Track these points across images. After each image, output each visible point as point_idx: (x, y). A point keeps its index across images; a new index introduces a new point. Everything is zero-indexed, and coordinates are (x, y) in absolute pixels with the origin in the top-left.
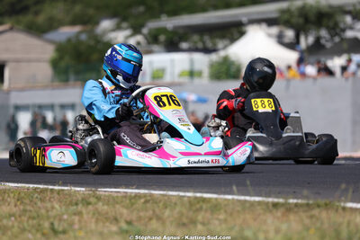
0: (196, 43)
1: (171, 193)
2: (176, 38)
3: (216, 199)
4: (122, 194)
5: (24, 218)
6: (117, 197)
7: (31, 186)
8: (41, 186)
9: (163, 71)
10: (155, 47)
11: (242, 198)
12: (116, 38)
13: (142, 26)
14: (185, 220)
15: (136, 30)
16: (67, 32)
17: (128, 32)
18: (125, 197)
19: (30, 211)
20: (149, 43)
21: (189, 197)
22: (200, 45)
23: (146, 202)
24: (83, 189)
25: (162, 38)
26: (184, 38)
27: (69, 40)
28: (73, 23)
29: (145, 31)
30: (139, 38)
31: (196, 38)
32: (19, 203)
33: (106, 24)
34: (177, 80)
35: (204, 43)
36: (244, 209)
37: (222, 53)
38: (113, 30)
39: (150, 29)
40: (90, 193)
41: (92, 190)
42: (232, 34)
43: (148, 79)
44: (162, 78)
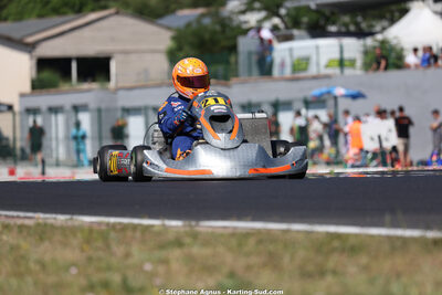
0: (346, 25)
2: (322, 22)
3: (356, 235)
4: (230, 231)
6: (222, 235)
8: (126, 220)
9: (307, 60)
10: (296, 32)
12: (246, 22)
13: (279, 6)
14: (310, 268)
15: (272, 11)
16: (187, 15)
17: (263, 14)
18: (233, 235)
20: (287, 28)
21: (318, 233)
22: (352, 28)
23: (260, 242)
25: (305, 20)
26: (330, 20)
27: (188, 25)
28: (195, 5)
29: (283, 11)
30: (276, 21)
31: (346, 19)
34: (323, 71)
35: (357, 24)
37: (379, 37)
38: (243, 12)
39: (288, 9)
40: (188, 229)
41: (190, 226)
42: (392, 13)
43: (288, 72)
44: (305, 69)
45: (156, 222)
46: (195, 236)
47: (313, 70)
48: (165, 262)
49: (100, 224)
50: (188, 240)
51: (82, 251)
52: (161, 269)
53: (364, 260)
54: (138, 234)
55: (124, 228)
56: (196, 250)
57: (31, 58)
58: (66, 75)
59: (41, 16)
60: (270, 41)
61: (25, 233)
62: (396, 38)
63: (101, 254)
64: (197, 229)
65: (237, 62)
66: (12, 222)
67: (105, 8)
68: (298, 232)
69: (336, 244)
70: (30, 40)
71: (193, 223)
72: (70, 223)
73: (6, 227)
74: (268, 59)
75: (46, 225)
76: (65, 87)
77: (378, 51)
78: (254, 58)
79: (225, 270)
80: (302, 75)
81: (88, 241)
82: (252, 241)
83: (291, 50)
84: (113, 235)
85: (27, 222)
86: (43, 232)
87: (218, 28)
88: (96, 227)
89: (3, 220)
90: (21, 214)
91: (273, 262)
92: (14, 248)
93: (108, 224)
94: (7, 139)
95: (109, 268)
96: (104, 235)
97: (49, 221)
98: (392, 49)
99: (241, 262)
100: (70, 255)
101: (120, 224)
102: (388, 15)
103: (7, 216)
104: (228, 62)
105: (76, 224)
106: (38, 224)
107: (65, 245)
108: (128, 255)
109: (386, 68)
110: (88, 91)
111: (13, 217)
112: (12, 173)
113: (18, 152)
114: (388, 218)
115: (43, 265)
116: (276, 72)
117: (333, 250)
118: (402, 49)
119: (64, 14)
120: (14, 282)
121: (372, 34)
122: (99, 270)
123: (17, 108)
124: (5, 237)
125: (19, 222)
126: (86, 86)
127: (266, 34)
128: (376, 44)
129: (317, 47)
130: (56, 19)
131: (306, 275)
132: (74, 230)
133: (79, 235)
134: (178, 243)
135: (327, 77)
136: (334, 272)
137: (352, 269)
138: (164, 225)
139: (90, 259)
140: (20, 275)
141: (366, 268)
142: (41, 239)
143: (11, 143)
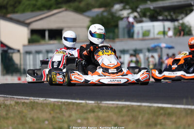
0: (166, 16)
1: (144, 104)
2: (156, 15)
3: (171, 108)
4: (115, 106)
5: (54, 122)
6: (112, 107)
7: (63, 100)
8: (69, 101)
9: (149, 31)
10: (144, 19)
11: (187, 107)
12: (123, 14)
13: (137, 7)
14: (151, 122)
15: (134, 10)
16: (97, 11)
17: (129, 11)
18: (117, 107)
19: (58, 117)
20: (141, 17)
21: (154, 107)
22: (169, 17)
23: (128, 110)
24: (93, 102)
25: (148, 14)
26: (159, 14)
27: (97, 16)
28: (100, 7)
29: (139, 10)
30: (136, 14)
31: (166, 13)
32: (52, 112)
33: (117, 7)
34: (156, 36)
35: (171, 16)
36: (187, 114)
37: (181, 22)
38: (121, 10)
39: (141, 9)
40: (96, 104)
41: (98, 103)
42: (186, 11)
43: (141, 36)
44: (148, 35)
45: (83, 102)
46: (100, 108)
47: (151, 36)
48: (87, 119)
49: (58, 102)
50: (96, 110)
51: (50, 114)
52: (85, 122)
53: (174, 119)
54: (75, 107)
55: (69, 104)
56: (100, 114)
57: (28, 29)
58: (43, 37)
59: (32, 11)
60: (133, 23)
61: (25, 106)
62: (188, 22)
63: (58, 115)
64: (101, 104)
65: (118, 32)
66: (19, 101)
67: (60, 8)
68: (145, 106)
69: (162, 111)
70: (28, 21)
71: (99, 102)
72: (45, 102)
73: (17, 103)
74: (132, 31)
75: (34, 102)
76: (43, 42)
77: (180, 28)
78: (126, 30)
79: (113, 123)
80: (147, 38)
81: (53, 110)
82: (125, 110)
83: (142, 27)
84: (64, 107)
85: (26, 101)
86: (33, 106)
87: (110, 17)
88: (56, 104)
89: (16, 100)
90: (24, 97)
91: (134, 119)
92: (20, 112)
93: (61, 102)
94: (17, 65)
95: (62, 122)
96: (60, 107)
97: (36, 101)
98: (186, 26)
99: (120, 119)
100: (45, 115)
101: (67, 102)
102: (185, 12)
103: (17, 98)
104: (114, 32)
105: (48, 102)
106: (31, 102)
107: (43, 111)
108: (70, 116)
109: (184, 35)
110: (53, 44)
111: (20, 99)
112: (19, 79)
113: (22, 71)
114: (184, 101)
115: (33, 120)
116: (135, 36)
117: (161, 114)
118: (191, 27)
119: (42, 10)
120: (20, 127)
121: (177, 20)
122: (57, 122)
123: (22, 51)
124: (16, 108)
125: (23, 101)
126: (52, 42)
127: (131, 20)
128: (179, 25)
129: (153, 26)
130: (39, 13)
131: (148, 125)
132: (47, 105)
133: (49, 107)
134: (92, 111)
135: (158, 39)
136: (161, 124)
137: (169, 123)
138: (86, 103)
139: (54, 117)
140: (23, 124)
141: (175, 122)
142: (32, 108)
143: (19, 66)
